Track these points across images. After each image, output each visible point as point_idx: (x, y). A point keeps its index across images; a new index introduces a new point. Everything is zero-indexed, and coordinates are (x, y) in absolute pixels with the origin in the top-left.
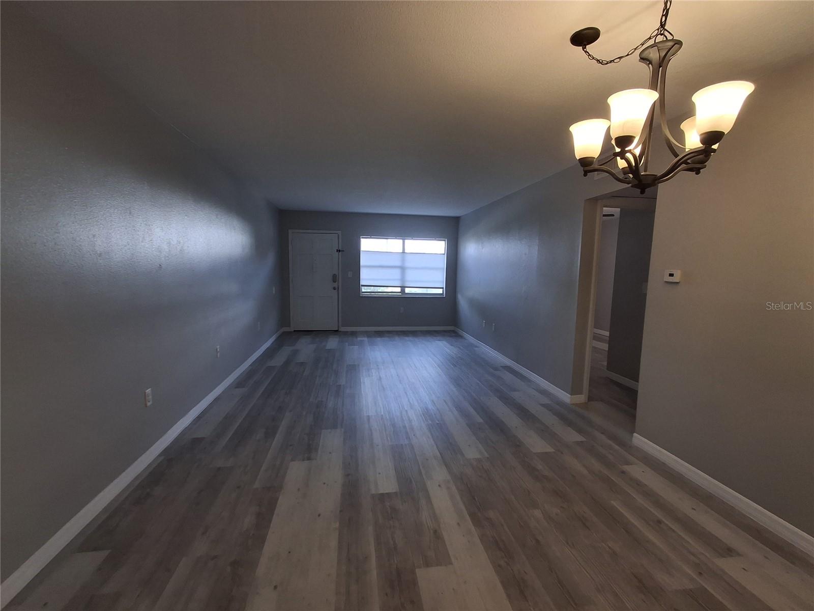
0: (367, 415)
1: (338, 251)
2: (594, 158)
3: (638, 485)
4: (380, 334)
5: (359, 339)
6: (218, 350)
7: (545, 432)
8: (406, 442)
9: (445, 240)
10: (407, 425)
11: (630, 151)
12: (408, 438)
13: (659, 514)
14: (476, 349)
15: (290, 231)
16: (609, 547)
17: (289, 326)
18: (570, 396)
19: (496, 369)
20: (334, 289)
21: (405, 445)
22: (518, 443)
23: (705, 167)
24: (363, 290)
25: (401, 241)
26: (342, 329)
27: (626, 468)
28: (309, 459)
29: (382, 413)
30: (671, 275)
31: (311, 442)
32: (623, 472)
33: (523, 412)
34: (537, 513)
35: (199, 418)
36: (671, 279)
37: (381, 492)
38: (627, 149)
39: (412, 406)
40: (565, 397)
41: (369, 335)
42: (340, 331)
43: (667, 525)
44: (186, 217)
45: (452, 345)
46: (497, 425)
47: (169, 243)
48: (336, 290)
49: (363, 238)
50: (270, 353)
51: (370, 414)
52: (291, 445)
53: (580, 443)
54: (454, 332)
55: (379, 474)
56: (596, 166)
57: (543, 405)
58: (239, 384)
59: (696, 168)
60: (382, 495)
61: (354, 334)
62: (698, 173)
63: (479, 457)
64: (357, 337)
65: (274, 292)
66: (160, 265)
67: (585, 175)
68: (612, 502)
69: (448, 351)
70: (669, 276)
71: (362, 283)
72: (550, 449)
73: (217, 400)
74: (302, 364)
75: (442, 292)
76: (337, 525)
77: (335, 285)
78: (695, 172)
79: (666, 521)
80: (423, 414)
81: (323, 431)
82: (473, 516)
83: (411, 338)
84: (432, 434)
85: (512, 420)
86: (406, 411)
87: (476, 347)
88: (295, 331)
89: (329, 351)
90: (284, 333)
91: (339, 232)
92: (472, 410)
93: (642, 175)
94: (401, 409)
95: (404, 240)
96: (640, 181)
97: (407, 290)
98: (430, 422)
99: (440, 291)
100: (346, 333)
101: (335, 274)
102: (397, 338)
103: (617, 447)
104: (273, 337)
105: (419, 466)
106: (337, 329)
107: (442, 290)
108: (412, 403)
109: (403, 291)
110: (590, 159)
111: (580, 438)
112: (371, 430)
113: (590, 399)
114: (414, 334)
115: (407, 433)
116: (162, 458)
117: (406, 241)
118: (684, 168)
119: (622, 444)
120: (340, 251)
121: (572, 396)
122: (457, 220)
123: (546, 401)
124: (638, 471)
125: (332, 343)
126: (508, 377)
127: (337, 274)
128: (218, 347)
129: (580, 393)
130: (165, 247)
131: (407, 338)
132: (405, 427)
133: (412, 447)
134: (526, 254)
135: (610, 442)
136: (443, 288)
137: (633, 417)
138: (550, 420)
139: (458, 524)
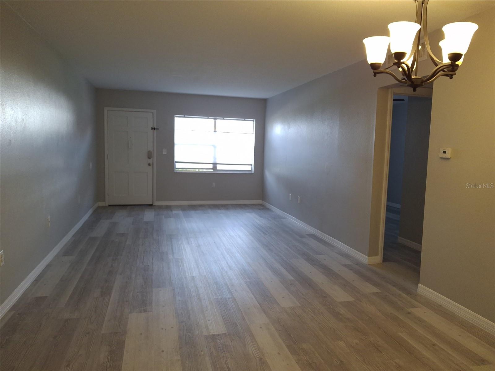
0: (192, 275)
1: (153, 129)
2: (381, 64)
3: (419, 321)
4: (194, 208)
5: (174, 212)
6: (49, 220)
7: (346, 285)
8: (229, 296)
9: (253, 121)
10: (228, 283)
11: (403, 63)
12: (230, 292)
13: (434, 341)
14: (282, 220)
15: (106, 109)
16: (396, 363)
17: (104, 200)
18: (367, 257)
19: (302, 236)
20: (149, 165)
21: (229, 298)
22: (324, 295)
23: (455, 74)
24: (177, 167)
25: (213, 120)
26: (157, 203)
27: (411, 310)
28: (145, 311)
29: (205, 274)
30: (444, 152)
31: (144, 298)
32: (409, 313)
33: (327, 271)
34: (342, 344)
35: (37, 281)
36: (444, 156)
37: (212, 333)
38: (402, 61)
39: (230, 268)
40: (364, 259)
41: (184, 208)
42: (155, 205)
43: (439, 347)
44: (28, 97)
45: (261, 217)
46: (306, 282)
47: (16, 121)
48: (151, 167)
49: (176, 117)
50: (90, 225)
51: (195, 275)
52: (127, 301)
53: (376, 294)
54: (261, 205)
55: (209, 320)
56: (382, 69)
57: (345, 266)
58: (67, 252)
59: (450, 75)
60: (214, 335)
61: (168, 208)
62: (451, 78)
63: (292, 306)
64: (172, 211)
65: (91, 168)
66: (10, 140)
67: (375, 75)
68: (400, 334)
69: (258, 222)
70: (443, 153)
71: (176, 159)
72: (352, 299)
73: (48, 266)
74: (123, 235)
75: (250, 169)
76: (179, 357)
77: (150, 161)
78: (449, 77)
79: (438, 344)
80: (241, 274)
81: (153, 289)
82: (289, 347)
83: (223, 211)
84: (250, 290)
85: (319, 278)
86: (226, 272)
87: (283, 218)
88: (109, 205)
89: (147, 223)
90: (99, 207)
91: (155, 111)
92: (283, 270)
93: (414, 78)
94: (221, 270)
95: (215, 119)
96: (412, 82)
97: (219, 167)
98: (248, 280)
99: (249, 168)
100: (160, 207)
101: (150, 151)
102: (210, 211)
103: (405, 295)
104: (90, 211)
105: (242, 313)
106: (151, 203)
107: (250, 166)
108: (230, 265)
109: (215, 168)
110: (378, 64)
111: (375, 290)
112: (197, 288)
113: (385, 260)
114: (225, 207)
115: (228, 288)
116: (13, 313)
117: (217, 120)
118: (443, 74)
119: (408, 293)
120: (154, 129)
121: (370, 257)
122: (264, 102)
123: (348, 262)
124: (421, 312)
125: (149, 216)
126: (313, 243)
127: (152, 151)
128: (49, 217)
129: (376, 255)
130: (13, 124)
131: (219, 211)
132: (226, 284)
133: (234, 300)
134: (328, 134)
135: (401, 293)
136: (251, 165)
137: (418, 272)
138: (350, 276)
139: (279, 353)
